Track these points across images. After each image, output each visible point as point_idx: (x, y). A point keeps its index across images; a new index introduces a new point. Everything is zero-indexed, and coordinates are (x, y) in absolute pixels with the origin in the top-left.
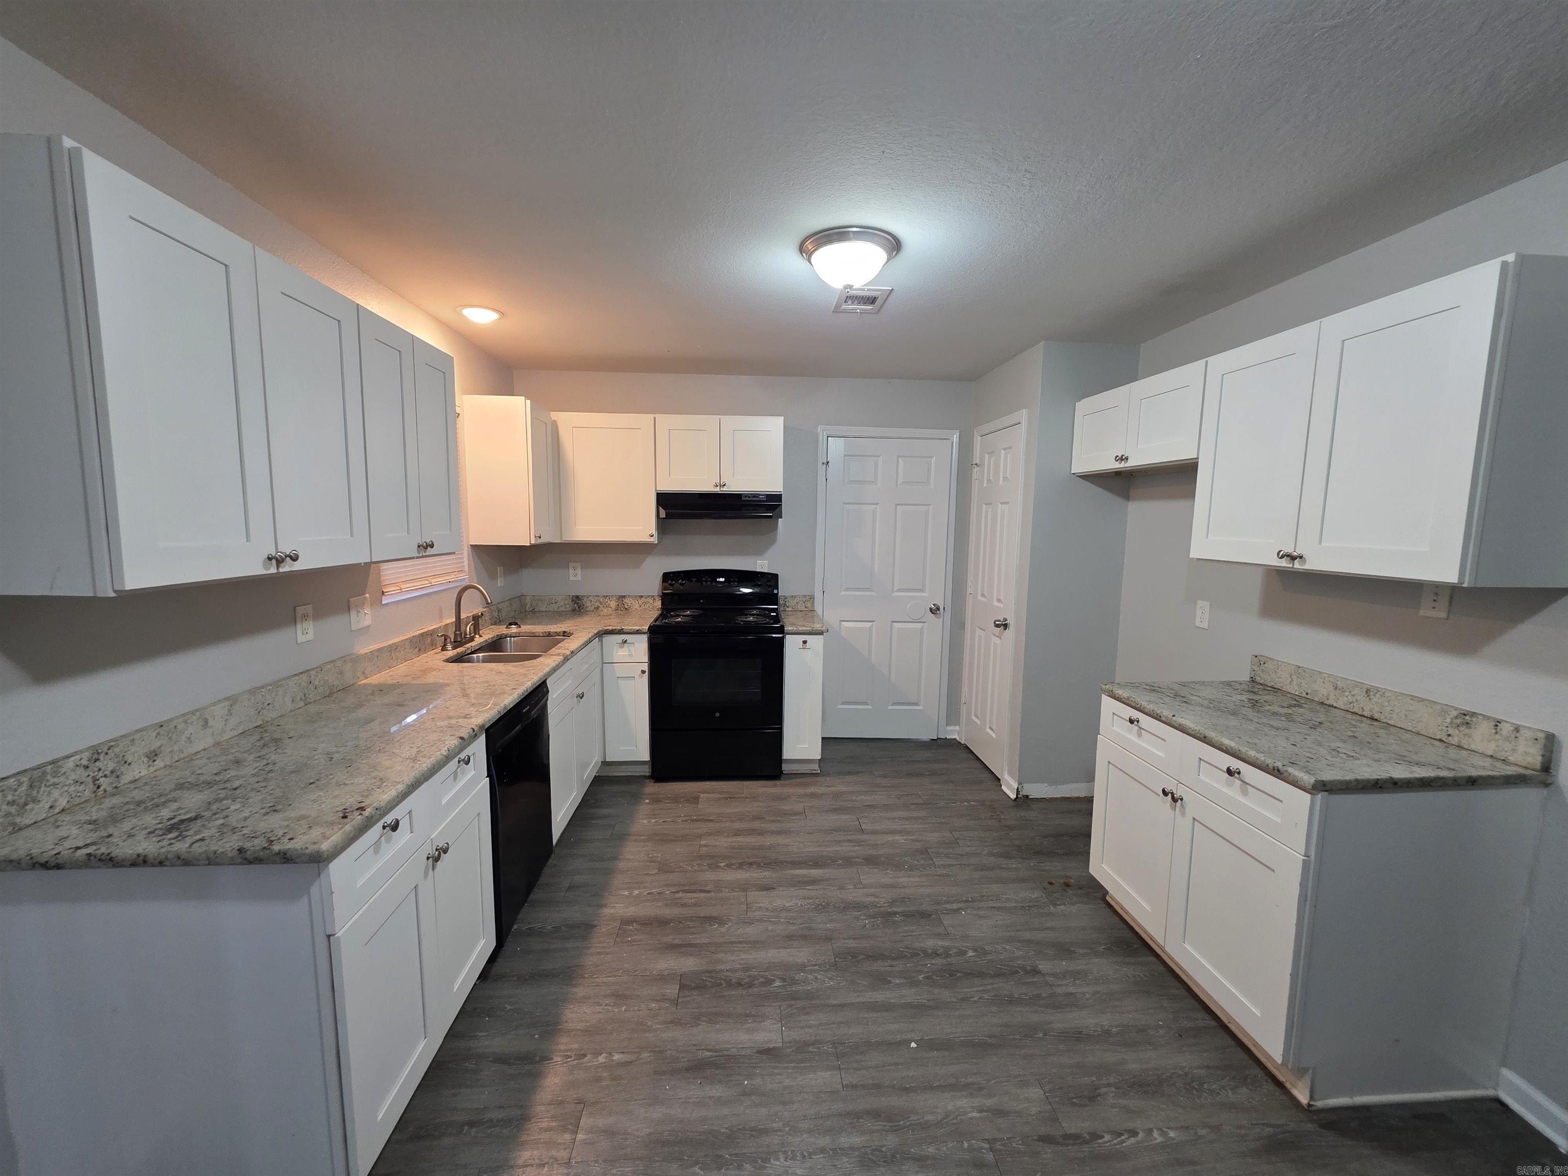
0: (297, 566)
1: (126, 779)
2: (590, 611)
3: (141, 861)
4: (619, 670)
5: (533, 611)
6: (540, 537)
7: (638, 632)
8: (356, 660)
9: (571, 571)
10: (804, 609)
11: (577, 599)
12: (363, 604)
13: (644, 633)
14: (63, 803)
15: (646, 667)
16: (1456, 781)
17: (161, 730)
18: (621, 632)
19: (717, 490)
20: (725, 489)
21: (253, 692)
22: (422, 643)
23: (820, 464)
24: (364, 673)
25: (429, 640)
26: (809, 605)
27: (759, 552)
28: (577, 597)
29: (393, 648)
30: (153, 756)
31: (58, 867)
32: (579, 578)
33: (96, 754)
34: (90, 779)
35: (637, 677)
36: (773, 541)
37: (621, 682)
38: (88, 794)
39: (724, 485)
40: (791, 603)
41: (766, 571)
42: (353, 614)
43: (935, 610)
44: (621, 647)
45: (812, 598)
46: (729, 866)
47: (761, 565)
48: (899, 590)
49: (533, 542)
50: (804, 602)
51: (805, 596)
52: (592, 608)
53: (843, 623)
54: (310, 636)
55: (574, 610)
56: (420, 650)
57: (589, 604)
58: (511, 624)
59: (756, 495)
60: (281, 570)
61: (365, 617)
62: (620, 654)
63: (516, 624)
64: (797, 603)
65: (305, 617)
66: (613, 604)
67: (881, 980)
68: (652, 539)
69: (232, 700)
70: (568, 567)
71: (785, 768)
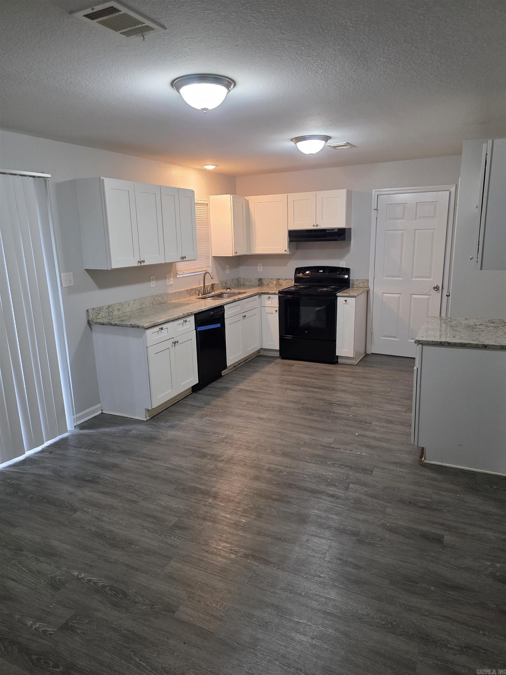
0: (145, 264)
1: (114, 314)
2: (265, 285)
3: (116, 325)
4: (268, 310)
5: (244, 285)
6: (237, 253)
7: (274, 294)
8: (168, 294)
9: (258, 267)
10: (362, 286)
11: (260, 280)
12: (170, 277)
13: (277, 294)
14: (104, 316)
15: (277, 309)
16: (477, 345)
17: (120, 304)
18: (268, 293)
19: (315, 228)
20: (318, 228)
21: (139, 299)
22: (190, 292)
23: (373, 211)
24: (170, 299)
25: (194, 292)
26: (365, 284)
27: (341, 257)
28: (260, 279)
29: (180, 293)
30: (119, 310)
31: (104, 325)
32: (261, 270)
33: (109, 307)
34: (108, 312)
35: (274, 313)
36: (348, 251)
37: (268, 315)
38: (108, 315)
39: (318, 225)
40: (356, 283)
41: (345, 267)
42: (167, 279)
43: (436, 288)
44: (268, 300)
45: (367, 281)
46: (287, 384)
47: (342, 264)
48: (416, 277)
49: (234, 255)
50: (363, 283)
51: (363, 280)
52: (266, 284)
53: (384, 294)
54: (154, 286)
55: (259, 285)
56: (190, 295)
57: (265, 282)
58: (228, 289)
59: (333, 229)
60: (141, 265)
61: (171, 281)
62: (268, 303)
63: (230, 289)
64: (359, 283)
65: (153, 280)
66: (275, 282)
67: (311, 414)
68: (286, 252)
69: (135, 300)
70: (257, 266)
71: (340, 360)
